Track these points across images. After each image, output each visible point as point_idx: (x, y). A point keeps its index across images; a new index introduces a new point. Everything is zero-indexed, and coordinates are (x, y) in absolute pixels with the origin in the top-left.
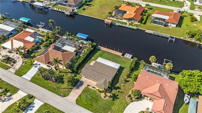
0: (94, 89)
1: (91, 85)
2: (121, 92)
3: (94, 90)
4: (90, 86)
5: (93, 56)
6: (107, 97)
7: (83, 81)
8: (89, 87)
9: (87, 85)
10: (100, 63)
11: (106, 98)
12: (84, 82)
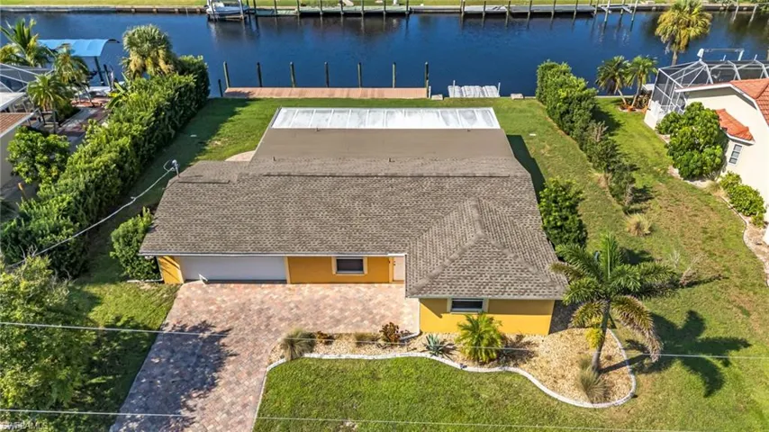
0: (398, 353)
1: (341, 329)
2: (691, 285)
3: (406, 361)
4: (329, 340)
5: (213, 131)
6: (623, 383)
7: (204, 326)
8: (321, 352)
9: (290, 343)
10: (318, 130)
11: (618, 400)
12: (224, 333)
